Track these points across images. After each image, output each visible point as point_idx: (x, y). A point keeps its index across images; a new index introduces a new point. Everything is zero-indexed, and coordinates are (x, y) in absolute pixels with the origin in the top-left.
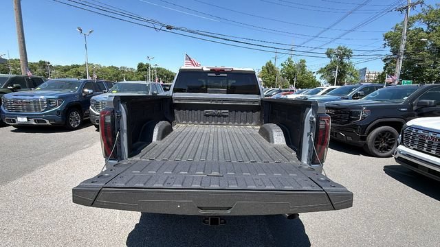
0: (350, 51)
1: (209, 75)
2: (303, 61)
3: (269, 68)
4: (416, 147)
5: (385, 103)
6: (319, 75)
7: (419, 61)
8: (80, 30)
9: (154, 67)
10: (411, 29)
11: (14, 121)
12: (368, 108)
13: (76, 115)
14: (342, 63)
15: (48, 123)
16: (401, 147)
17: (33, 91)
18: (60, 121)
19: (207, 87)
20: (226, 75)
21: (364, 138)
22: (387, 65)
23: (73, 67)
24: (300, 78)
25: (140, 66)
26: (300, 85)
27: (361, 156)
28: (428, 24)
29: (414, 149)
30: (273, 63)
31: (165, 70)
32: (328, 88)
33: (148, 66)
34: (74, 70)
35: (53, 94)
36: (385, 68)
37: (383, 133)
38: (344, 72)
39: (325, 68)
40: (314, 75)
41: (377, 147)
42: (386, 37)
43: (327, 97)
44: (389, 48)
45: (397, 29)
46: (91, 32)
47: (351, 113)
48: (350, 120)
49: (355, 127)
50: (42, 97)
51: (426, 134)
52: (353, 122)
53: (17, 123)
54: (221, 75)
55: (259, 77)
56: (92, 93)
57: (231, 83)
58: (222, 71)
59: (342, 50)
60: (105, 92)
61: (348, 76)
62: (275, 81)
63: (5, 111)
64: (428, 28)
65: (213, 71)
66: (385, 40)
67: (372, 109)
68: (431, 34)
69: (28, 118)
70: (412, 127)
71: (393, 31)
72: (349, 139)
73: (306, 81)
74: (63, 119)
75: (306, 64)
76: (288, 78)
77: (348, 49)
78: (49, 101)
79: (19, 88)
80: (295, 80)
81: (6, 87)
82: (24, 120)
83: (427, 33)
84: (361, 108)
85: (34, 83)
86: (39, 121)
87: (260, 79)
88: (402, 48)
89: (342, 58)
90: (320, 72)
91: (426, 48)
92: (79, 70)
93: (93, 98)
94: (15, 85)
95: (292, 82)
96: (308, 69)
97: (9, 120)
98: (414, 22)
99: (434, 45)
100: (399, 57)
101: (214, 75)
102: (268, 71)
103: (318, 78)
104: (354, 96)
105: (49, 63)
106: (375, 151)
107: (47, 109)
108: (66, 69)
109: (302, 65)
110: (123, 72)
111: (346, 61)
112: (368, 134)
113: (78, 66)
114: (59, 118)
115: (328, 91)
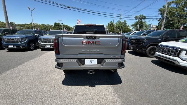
0: (144, 17)
1: (87, 27)
2: (125, 21)
3: (111, 24)
4: (161, 52)
5: (154, 37)
6: (132, 27)
7: (172, 21)
8: (29, 8)
9: (61, 24)
10: (170, 7)
11: (8, 47)
12: (147, 39)
13: (32, 44)
14: (141, 22)
15: (22, 48)
16: (157, 53)
17: (14, 35)
18: (26, 47)
19: (86, 32)
20: (93, 27)
21: (145, 51)
22: (160, 22)
23: (25, 24)
24: (124, 28)
25: (55, 24)
26: (124, 31)
27: (144, 57)
28: (176, 5)
29: (161, 53)
30: (113, 22)
31: (66, 25)
32: (134, 32)
33: (59, 24)
34: (26, 26)
35: (23, 36)
36: (159, 24)
37: (152, 48)
38: (142, 26)
39: (134, 24)
40: (130, 27)
41: (150, 54)
42: (160, 11)
43: (133, 36)
44: (160, 15)
45: (164, 7)
46: (34, 9)
47: (141, 41)
48: (140, 44)
49: (142, 46)
50: (19, 37)
51: (164, 47)
52: (142, 45)
53: (9, 48)
54: (92, 27)
55: (107, 28)
56: (38, 35)
57: (95, 30)
58: (92, 26)
59: (141, 16)
60: (44, 35)
61: (144, 27)
62: (113, 30)
63: (4, 43)
64: (176, 7)
65: (88, 26)
66: (159, 12)
67: (148, 39)
68: (177, 9)
69: (13, 46)
70: (160, 45)
71: (162, 8)
72: (140, 51)
73: (126, 30)
74: (27, 46)
75: (126, 22)
76: (119, 29)
77: (144, 16)
78: (22, 39)
79: (7, 34)
80: (122, 29)
81: (2, 33)
82: (12, 46)
83: (176, 9)
84: (144, 39)
85: (14, 31)
86: (18, 47)
87: (107, 29)
88: (165, 15)
89: (141, 20)
90: (132, 26)
91: (175, 15)
92: (28, 26)
93: (39, 37)
94: (6, 33)
95: (120, 30)
96: (127, 25)
97: (6, 47)
98: (171, 4)
99: (178, 14)
100: (164, 19)
101: (89, 27)
102: (111, 26)
103: (131, 28)
104: (143, 35)
105: (14, 23)
106: (149, 55)
107: (21, 42)
108: (22, 25)
109: (125, 23)
110: (48, 27)
111: (143, 21)
112: (147, 49)
113: (27, 24)
114: (26, 46)
115: (134, 33)
